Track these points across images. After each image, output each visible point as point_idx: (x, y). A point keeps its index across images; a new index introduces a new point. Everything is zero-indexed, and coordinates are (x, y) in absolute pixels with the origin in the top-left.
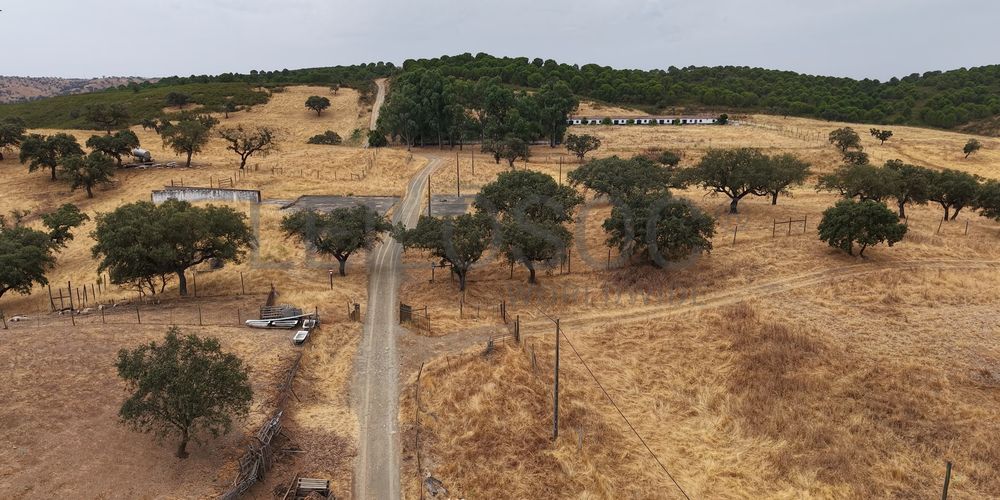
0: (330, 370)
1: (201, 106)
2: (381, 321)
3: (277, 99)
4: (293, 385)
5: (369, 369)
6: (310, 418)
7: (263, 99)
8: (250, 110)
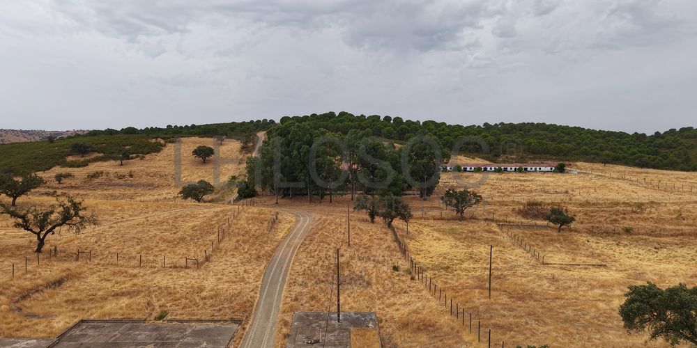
1: (101, 155)
3: (170, 149)
7: (157, 149)
8: (142, 159)
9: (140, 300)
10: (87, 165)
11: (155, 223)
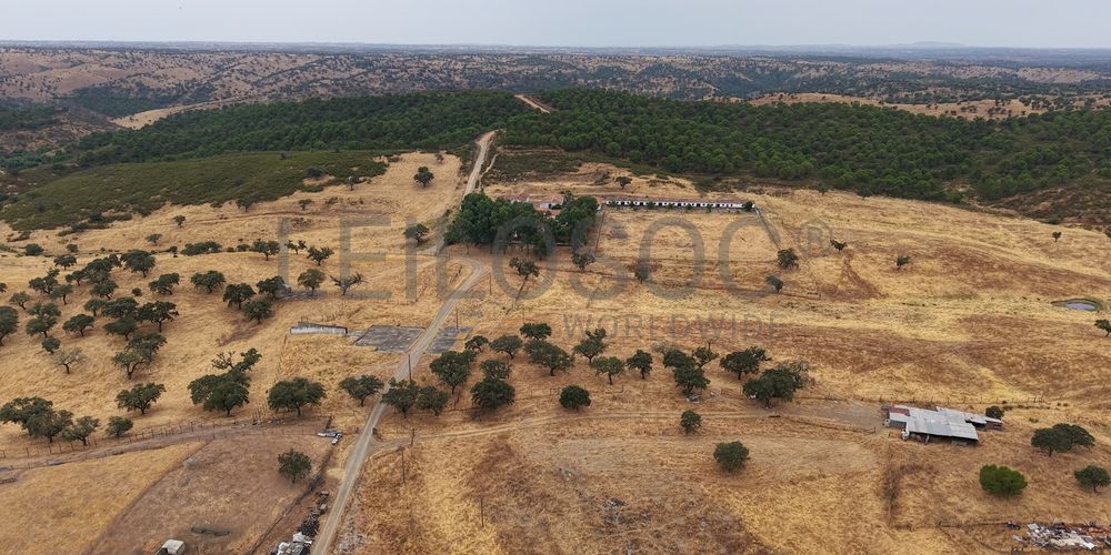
0: (342, 455)
1: (333, 178)
2: (367, 434)
3: (393, 169)
4: (328, 460)
5: (355, 455)
6: (332, 472)
7: (382, 170)
8: (369, 182)
9: (390, 319)
10: (322, 190)
11: (391, 278)
